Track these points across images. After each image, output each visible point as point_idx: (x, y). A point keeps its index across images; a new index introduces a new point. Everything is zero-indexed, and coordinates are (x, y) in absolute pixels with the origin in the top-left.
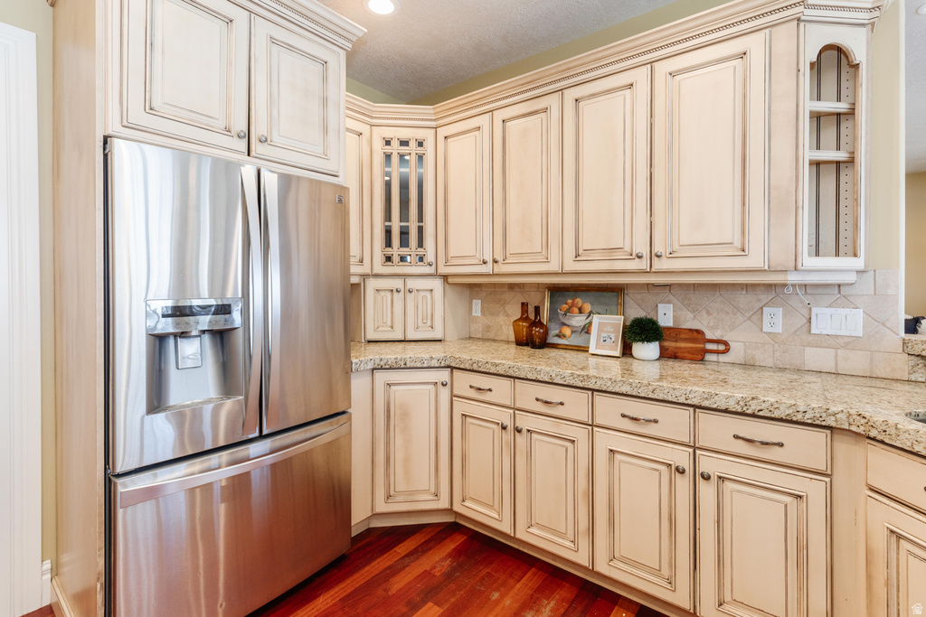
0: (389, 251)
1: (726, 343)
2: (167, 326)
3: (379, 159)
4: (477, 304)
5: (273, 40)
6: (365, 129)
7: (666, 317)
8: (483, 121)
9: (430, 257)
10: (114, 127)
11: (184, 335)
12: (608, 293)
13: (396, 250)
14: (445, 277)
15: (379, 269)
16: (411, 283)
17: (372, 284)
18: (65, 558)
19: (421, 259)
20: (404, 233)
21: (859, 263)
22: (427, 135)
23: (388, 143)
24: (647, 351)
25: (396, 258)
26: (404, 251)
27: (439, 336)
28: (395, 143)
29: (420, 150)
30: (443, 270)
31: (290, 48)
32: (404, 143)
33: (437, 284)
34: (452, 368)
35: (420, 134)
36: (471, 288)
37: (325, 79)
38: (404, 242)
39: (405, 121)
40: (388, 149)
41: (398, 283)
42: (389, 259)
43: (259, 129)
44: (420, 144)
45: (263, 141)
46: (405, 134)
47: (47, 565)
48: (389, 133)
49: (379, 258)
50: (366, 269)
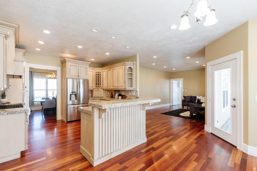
0: (96, 86)
1: (127, 96)
2: (71, 93)
3: (95, 75)
4: (108, 92)
5: (80, 66)
6: (93, 71)
7: (123, 94)
8: (106, 70)
9: (101, 87)
10: (68, 78)
11: (72, 94)
12: (119, 91)
13: (97, 86)
14: (103, 89)
15: (95, 88)
16: (99, 90)
17: (94, 90)
18: (62, 116)
19: (100, 87)
20: (98, 83)
21: (133, 88)
22: (101, 71)
23: (96, 72)
24: (120, 97)
25: (97, 87)
26: (98, 86)
27: (102, 96)
28: (97, 72)
29: (100, 73)
30: (103, 88)
31: (82, 67)
32: (98, 72)
33: (102, 90)
34: (101, 99)
35: (100, 71)
36: (108, 90)
37: (86, 69)
38: (98, 85)
39: (99, 70)
40: (96, 73)
41: (97, 90)
42: (96, 87)
43: (79, 75)
44: (100, 72)
45: (80, 76)
46: (98, 71)
47: (61, 116)
48: (96, 71)
49: (95, 87)
50: (93, 88)
